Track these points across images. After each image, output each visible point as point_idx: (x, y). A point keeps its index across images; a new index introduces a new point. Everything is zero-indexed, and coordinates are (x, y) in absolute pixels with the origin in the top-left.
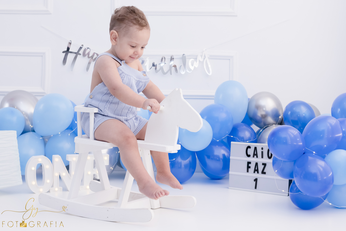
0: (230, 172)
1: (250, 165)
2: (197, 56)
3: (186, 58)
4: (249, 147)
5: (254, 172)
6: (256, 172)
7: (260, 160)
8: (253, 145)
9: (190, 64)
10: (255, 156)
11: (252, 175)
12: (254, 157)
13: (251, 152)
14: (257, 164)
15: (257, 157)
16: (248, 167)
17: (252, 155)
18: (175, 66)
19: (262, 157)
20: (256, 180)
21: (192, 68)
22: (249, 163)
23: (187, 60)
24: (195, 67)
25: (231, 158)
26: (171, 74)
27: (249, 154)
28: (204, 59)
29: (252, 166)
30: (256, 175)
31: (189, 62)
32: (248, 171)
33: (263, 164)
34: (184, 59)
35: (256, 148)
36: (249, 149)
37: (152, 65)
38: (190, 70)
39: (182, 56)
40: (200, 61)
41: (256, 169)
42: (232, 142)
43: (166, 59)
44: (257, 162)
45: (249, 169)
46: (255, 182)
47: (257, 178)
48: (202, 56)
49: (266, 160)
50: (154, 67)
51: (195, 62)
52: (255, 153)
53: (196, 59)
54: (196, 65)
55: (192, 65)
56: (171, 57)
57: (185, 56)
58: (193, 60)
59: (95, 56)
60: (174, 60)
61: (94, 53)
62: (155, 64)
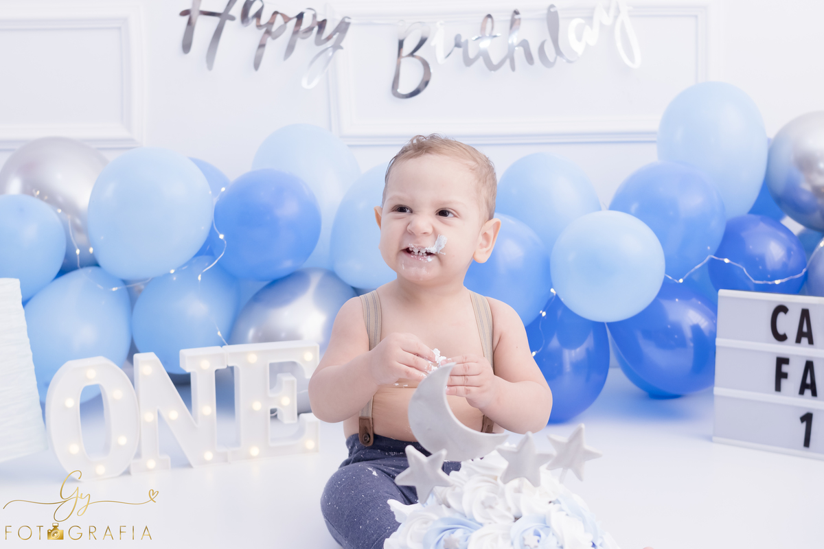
0: (717, 390)
1: (785, 368)
2: (594, 9)
3: (560, 15)
4: (781, 309)
5: (802, 392)
6: (808, 392)
7: (820, 353)
8: (796, 302)
9: (572, 37)
10: (805, 340)
11: (793, 400)
12: (798, 341)
13: (788, 324)
14: (809, 366)
15: (811, 342)
16: (780, 376)
17: (792, 334)
18: (525, 44)
20: (807, 418)
21: (578, 48)
22: (782, 361)
23: (562, 23)
24: (587, 44)
25: (719, 342)
26: (513, 68)
27: (781, 331)
28: (616, 17)
29: (795, 372)
30: (807, 403)
31: (569, 31)
32: (778, 388)
34: (552, 21)
35: (805, 314)
36: (781, 316)
37: (453, 43)
38: (572, 53)
39: (545, 12)
40: (602, 25)
41: (808, 381)
42: (723, 293)
43: (496, 25)
44: (810, 359)
45: (784, 382)
46: (804, 424)
47: (810, 411)
48: (608, 9)
50: (459, 51)
51: (587, 28)
52: (805, 329)
53: (590, 19)
54: (592, 36)
55: (579, 38)
56: (511, 13)
57: (556, 13)
58: (582, 21)
59: (279, 21)
60: (523, 24)
61: (276, 13)
62: (463, 40)
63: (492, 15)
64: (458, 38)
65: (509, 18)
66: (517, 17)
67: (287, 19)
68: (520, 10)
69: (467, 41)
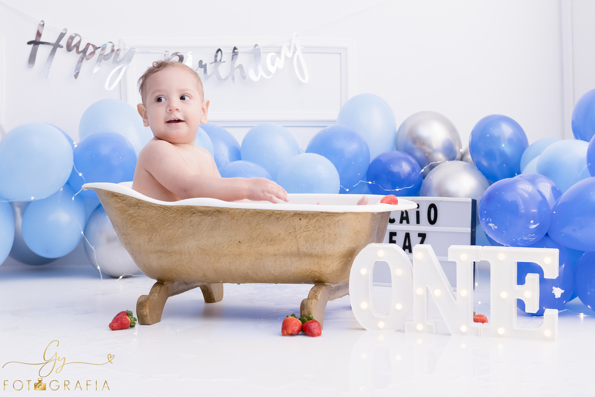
1: (394, 238)
2: (281, 47)
3: (261, 51)
6: (407, 250)
7: (413, 228)
9: (268, 61)
10: (405, 222)
12: (401, 222)
13: (396, 214)
14: (407, 236)
15: (408, 222)
16: (392, 241)
17: (398, 219)
18: (241, 67)
19: (418, 222)
21: (273, 69)
22: (392, 234)
23: (262, 55)
24: (277, 68)
26: (234, 81)
27: (392, 217)
28: (294, 53)
29: (400, 238)
31: (267, 59)
33: (420, 235)
34: (256, 53)
37: (198, 65)
38: (268, 73)
39: (253, 48)
40: (286, 57)
41: (407, 244)
43: (224, 55)
44: (407, 232)
48: (289, 48)
49: (425, 227)
50: (203, 69)
51: (278, 58)
52: (405, 215)
53: (279, 53)
54: (280, 63)
55: (273, 64)
56: (233, 49)
57: (259, 49)
58: (275, 54)
59: (91, 49)
60: (239, 55)
61: (88, 44)
62: (203, 64)
63: (221, 49)
64: (201, 62)
65: (232, 51)
66: (236, 51)
67: (96, 48)
68: (237, 47)
69: (206, 64)
